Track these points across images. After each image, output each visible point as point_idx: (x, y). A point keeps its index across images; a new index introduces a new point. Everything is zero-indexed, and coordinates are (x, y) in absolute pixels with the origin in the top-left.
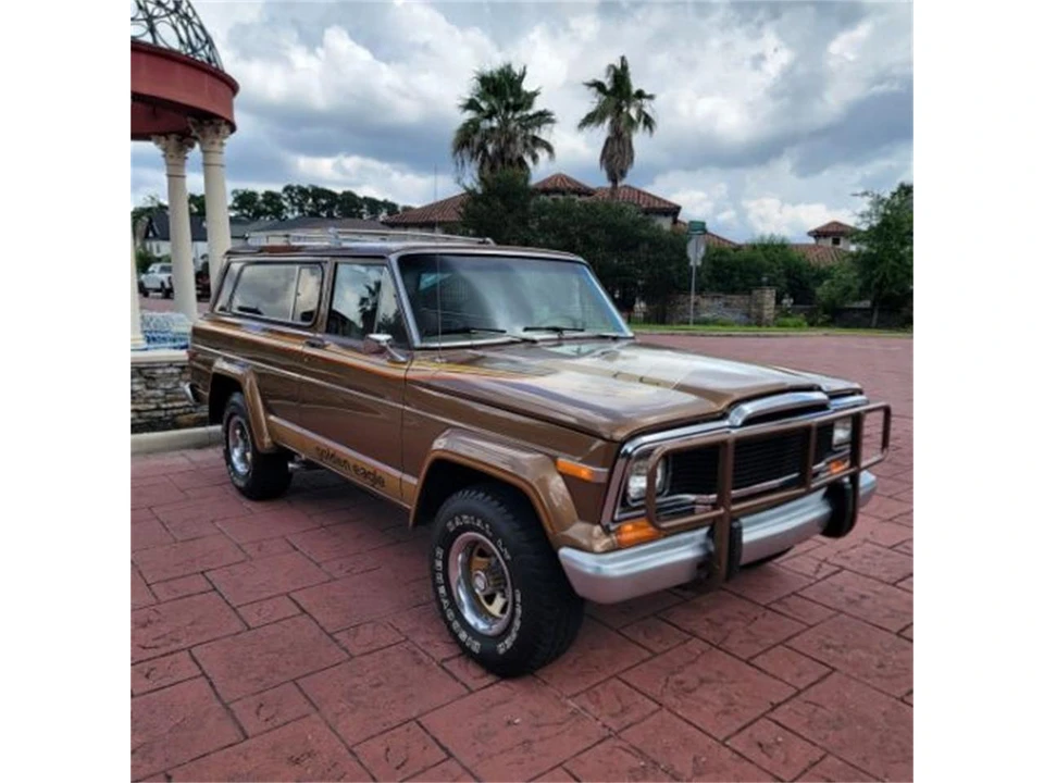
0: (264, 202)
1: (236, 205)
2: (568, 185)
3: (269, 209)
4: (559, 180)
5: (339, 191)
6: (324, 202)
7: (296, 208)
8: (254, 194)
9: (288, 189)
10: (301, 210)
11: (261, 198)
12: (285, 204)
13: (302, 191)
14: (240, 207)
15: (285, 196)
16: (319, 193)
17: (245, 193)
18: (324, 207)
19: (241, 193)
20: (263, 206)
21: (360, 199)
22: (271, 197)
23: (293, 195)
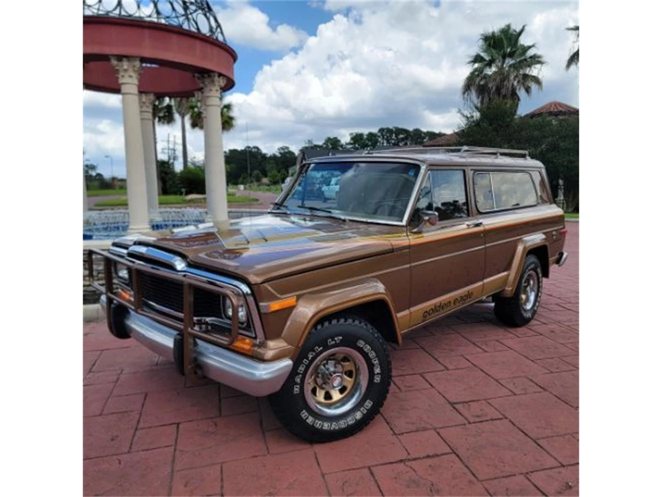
0: (367, 139)
1: (352, 142)
2: (560, 109)
3: (370, 143)
4: (553, 105)
5: (411, 129)
6: (402, 136)
7: (385, 142)
8: (361, 135)
9: (381, 130)
10: (388, 142)
11: (365, 137)
12: (380, 140)
13: (389, 131)
14: (354, 143)
15: (379, 134)
16: (399, 131)
17: (357, 135)
18: (403, 139)
19: (354, 134)
20: (367, 142)
21: (424, 133)
22: (371, 135)
23: (384, 133)
